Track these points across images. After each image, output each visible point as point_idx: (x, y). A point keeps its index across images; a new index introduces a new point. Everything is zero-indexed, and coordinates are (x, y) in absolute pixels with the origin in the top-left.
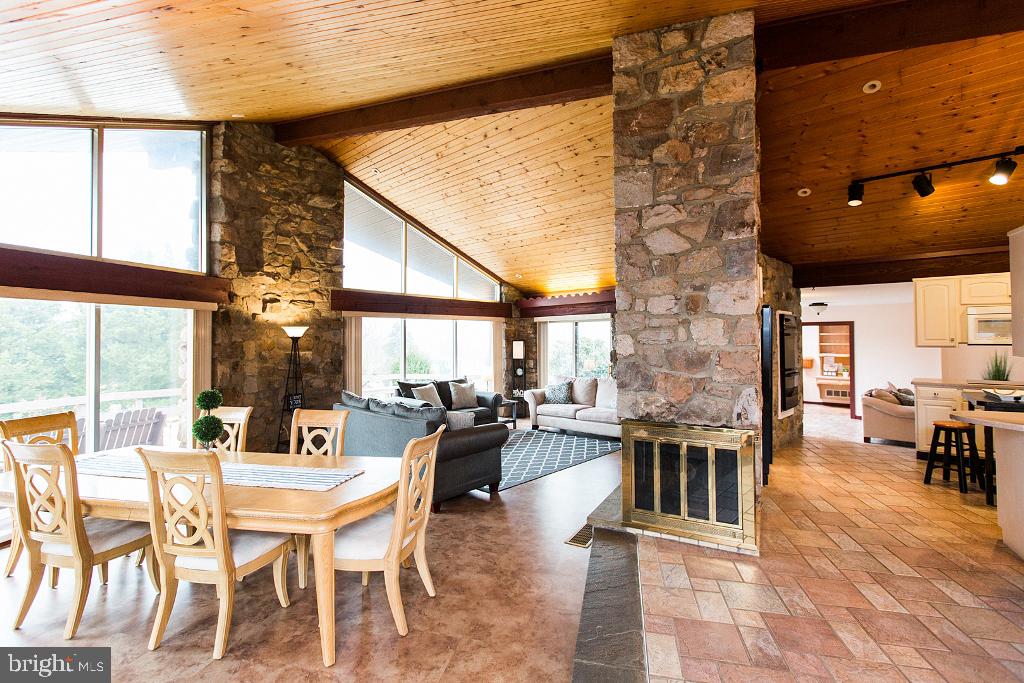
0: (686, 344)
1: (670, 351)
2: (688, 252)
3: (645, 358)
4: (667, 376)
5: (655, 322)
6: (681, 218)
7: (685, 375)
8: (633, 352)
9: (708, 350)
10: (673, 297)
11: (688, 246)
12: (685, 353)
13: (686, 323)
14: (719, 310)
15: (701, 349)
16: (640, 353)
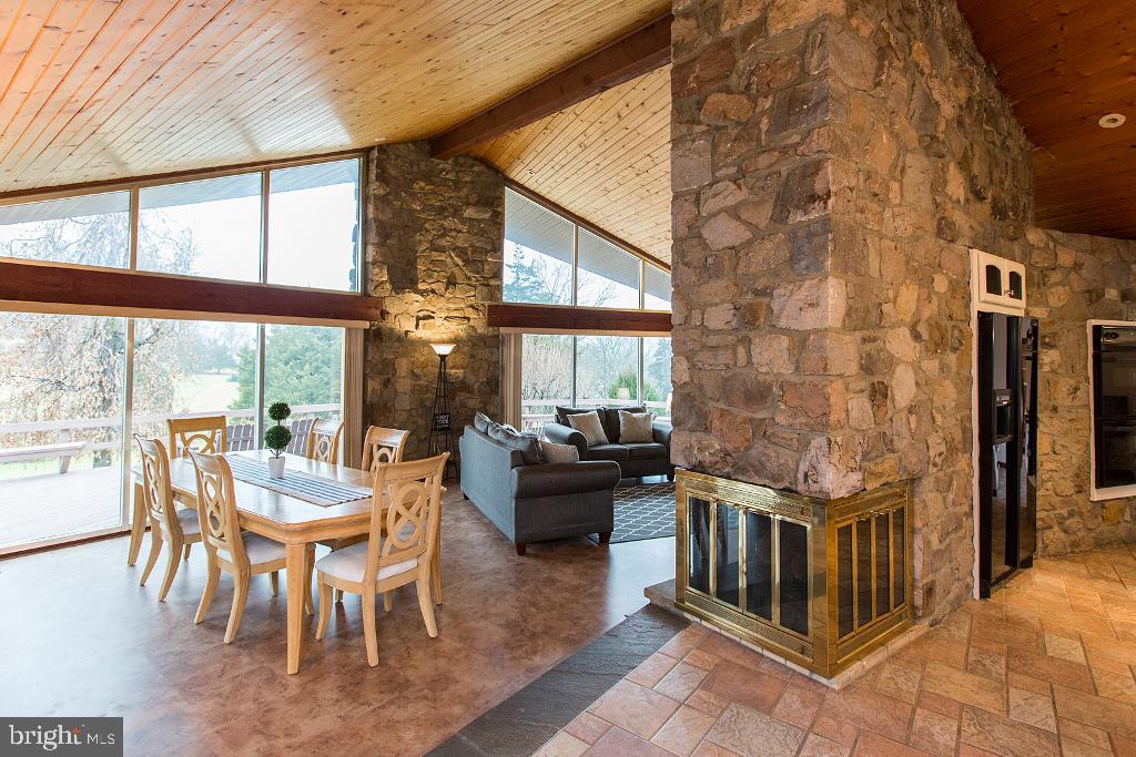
0: (744, 371)
1: (727, 380)
2: (749, 243)
3: (701, 387)
4: (723, 413)
5: (713, 340)
6: (742, 198)
7: (742, 413)
8: (688, 379)
9: (769, 379)
10: (732, 306)
11: (748, 235)
12: (744, 384)
13: (747, 342)
14: (783, 323)
15: (761, 378)
16: (696, 381)
